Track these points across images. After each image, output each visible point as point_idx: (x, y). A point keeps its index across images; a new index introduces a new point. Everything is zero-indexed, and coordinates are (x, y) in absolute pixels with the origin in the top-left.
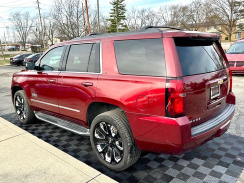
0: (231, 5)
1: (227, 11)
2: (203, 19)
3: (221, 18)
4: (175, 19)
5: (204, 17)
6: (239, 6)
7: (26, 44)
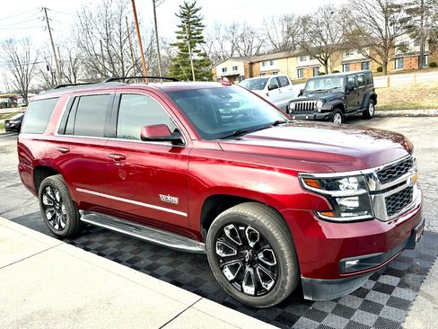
0: (385, 12)
1: (378, 21)
2: (338, 37)
3: (369, 35)
4: (291, 39)
5: (340, 34)
6: (399, 11)
7: (29, 95)
